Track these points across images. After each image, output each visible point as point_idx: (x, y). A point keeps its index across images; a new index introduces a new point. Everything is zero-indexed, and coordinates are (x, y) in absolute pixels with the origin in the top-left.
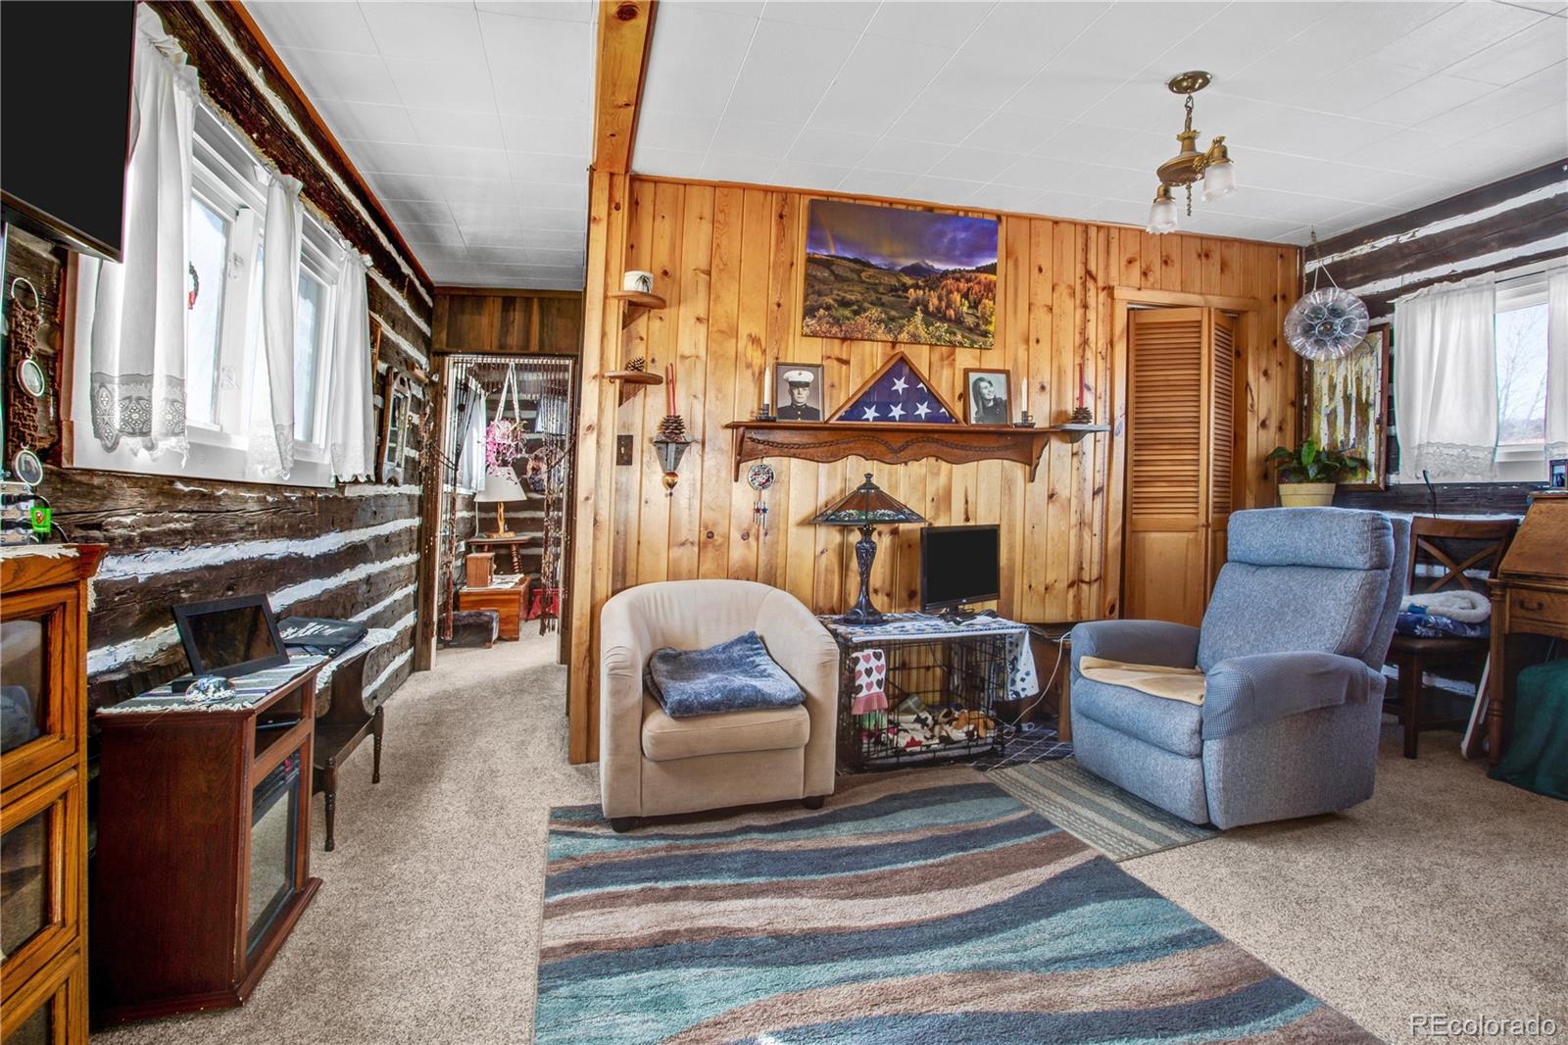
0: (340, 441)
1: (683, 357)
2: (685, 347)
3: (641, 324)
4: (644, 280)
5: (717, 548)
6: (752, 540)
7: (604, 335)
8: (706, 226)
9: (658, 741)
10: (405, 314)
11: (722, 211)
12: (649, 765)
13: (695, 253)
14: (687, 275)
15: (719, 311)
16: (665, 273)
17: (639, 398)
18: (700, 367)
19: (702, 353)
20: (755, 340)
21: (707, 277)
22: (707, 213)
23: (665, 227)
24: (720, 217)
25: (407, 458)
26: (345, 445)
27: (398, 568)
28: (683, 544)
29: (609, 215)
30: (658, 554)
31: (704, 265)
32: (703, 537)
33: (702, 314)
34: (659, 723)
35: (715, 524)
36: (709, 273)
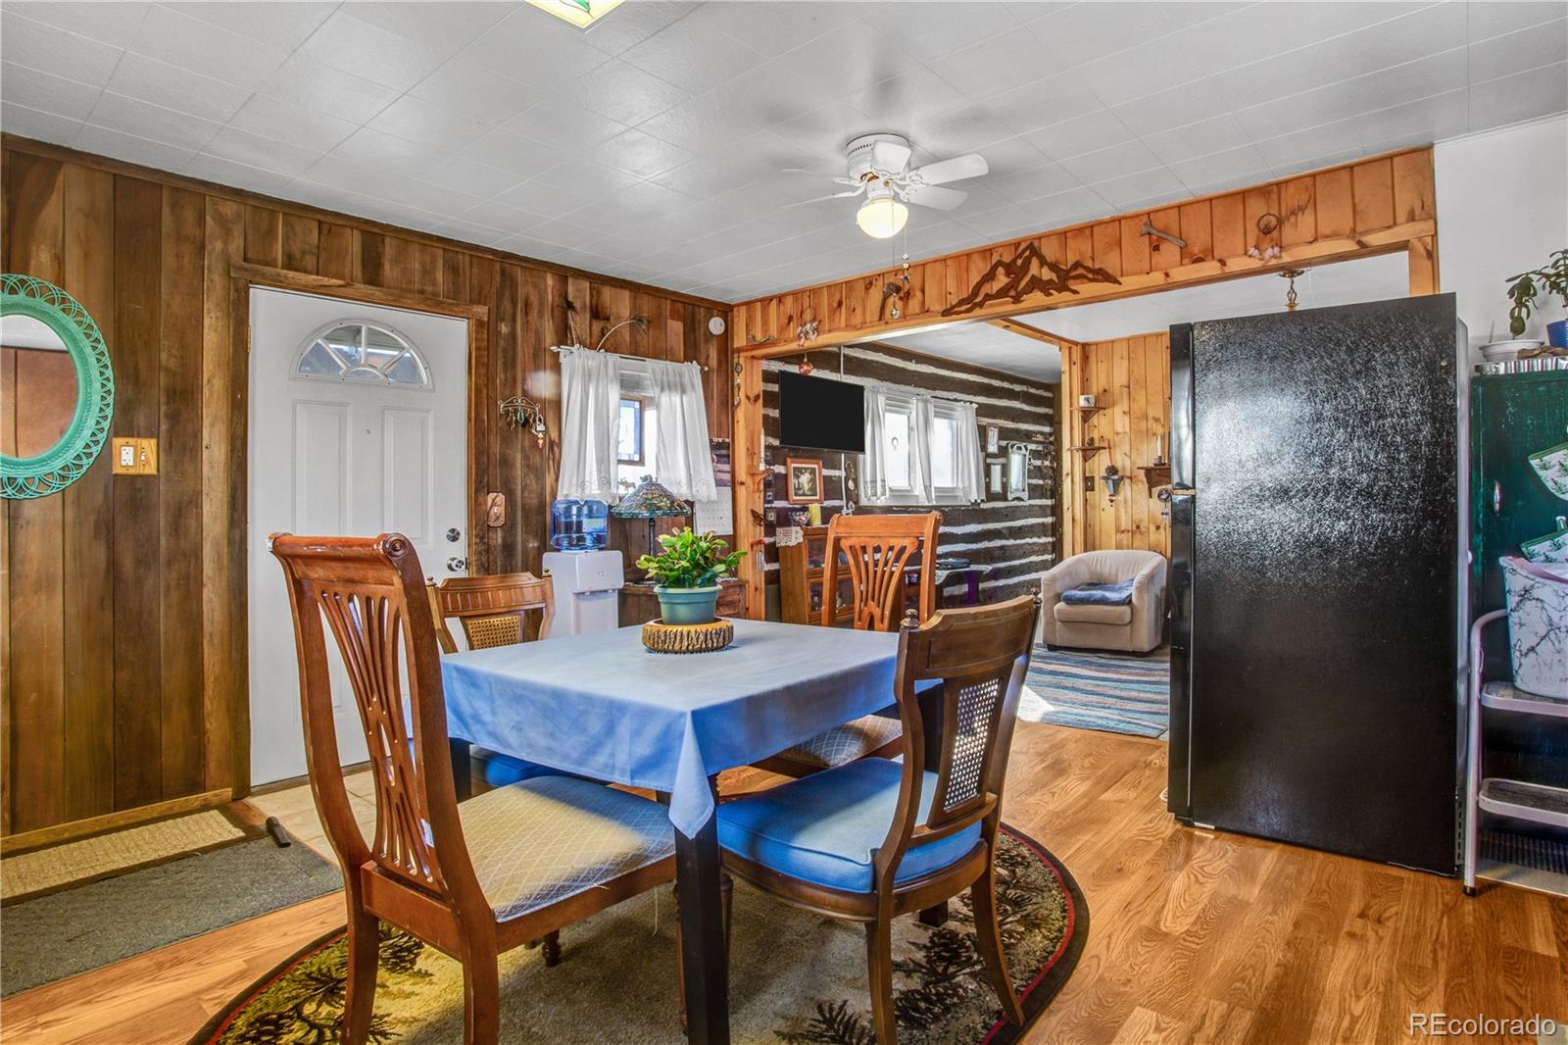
0: (967, 485)
1: (1118, 434)
2: (1119, 428)
3: (1095, 420)
4: (1087, 400)
5: (1141, 534)
6: (1162, 530)
7: (1072, 428)
8: (1125, 363)
9: (1059, 611)
10: (1023, 410)
11: (1133, 352)
12: (1058, 623)
13: (1120, 377)
14: (1117, 391)
15: (1135, 407)
16: (1105, 391)
17: (1096, 457)
18: (1127, 438)
19: (1127, 429)
20: (1157, 420)
21: (1127, 390)
22: (1125, 353)
23: (1103, 367)
24: (1132, 355)
25: (1029, 485)
26: (970, 486)
27: (1030, 544)
28: (1123, 532)
29: (1070, 368)
30: (1110, 537)
31: (1126, 384)
32: (1134, 528)
33: (1127, 410)
34: (1061, 605)
35: (1140, 521)
36: (1129, 387)
